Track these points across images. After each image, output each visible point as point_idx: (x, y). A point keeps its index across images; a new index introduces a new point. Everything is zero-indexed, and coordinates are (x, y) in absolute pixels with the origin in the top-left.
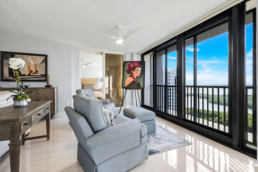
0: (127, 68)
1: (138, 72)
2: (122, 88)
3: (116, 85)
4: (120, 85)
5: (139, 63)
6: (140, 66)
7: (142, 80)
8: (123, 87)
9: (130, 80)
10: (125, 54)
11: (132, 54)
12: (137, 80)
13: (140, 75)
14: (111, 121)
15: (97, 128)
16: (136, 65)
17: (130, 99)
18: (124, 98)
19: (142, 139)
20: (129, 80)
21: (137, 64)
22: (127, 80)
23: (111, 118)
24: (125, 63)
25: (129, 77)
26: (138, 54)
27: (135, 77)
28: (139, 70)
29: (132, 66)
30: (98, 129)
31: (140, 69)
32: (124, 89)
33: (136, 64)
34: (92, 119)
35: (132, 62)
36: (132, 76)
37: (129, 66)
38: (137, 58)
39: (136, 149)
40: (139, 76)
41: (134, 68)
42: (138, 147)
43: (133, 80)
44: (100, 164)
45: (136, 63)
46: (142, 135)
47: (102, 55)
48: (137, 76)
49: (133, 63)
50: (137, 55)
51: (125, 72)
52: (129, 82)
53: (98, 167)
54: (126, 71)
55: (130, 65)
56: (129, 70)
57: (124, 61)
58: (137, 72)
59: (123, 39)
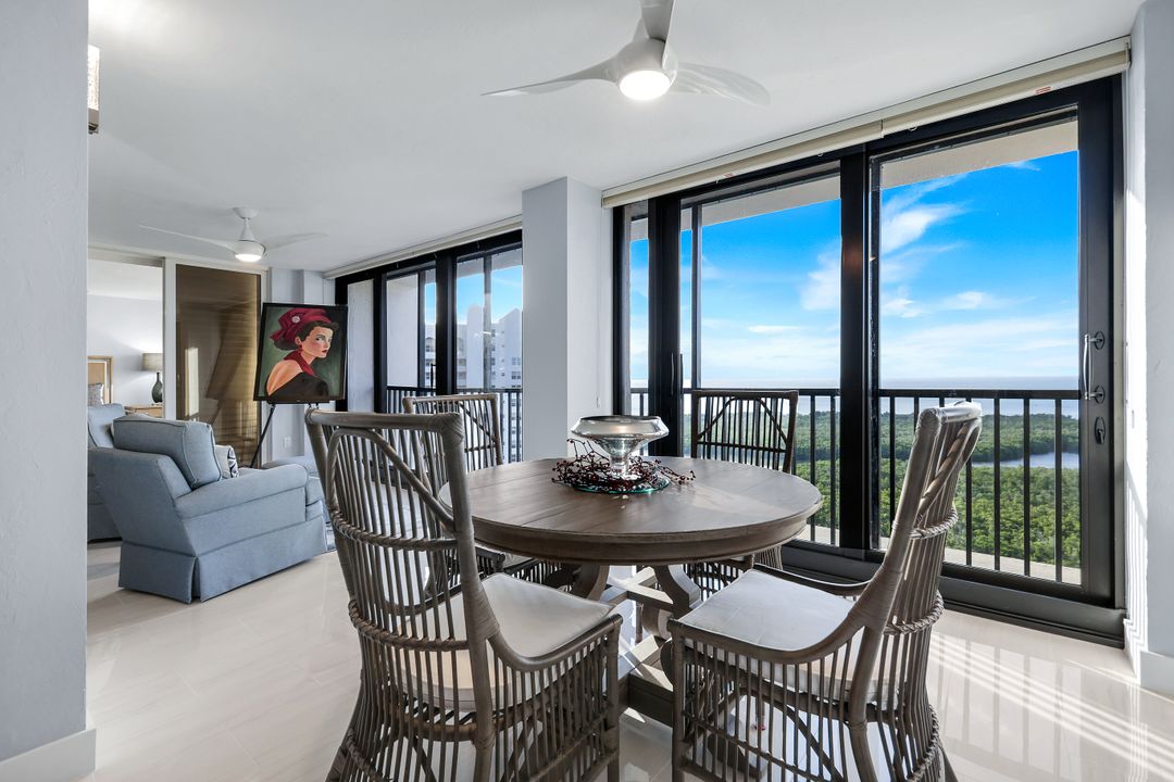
0: (276, 327)
1: (321, 342)
2: (256, 398)
3: (225, 388)
4: (246, 387)
5: (323, 311)
6: (329, 322)
7: (336, 369)
8: (261, 394)
9: (287, 372)
10: (269, 272)
11: (298, 275)
12: (314, 370)
13: (329, 353)
14: (231, 469)
15: (198, 477)
16: (312, 319)
17: (289, 439)
18: (262, 437)
19: (310, 508)
20: (284, 371)
21: (315, 315)
22: (278, 370)
23: (230, 463)
24: (268, 308)
25: (285, 359)
26: (323, 275)
27: (309, 363)
28: (324, 338)
29: (296, 319)
30: (203, 479)
31: (329, 333)
32: (264, 403)
33: (311, 317)
34: (188, 457)
35: (299, 308)
36: (296, 356)
37: (285, 320)
38: (319, 294)
39: (294, 528)
40: (324, 355)
41: (304, 330)
42: (300, 523)
43: (298, 370)
44: (203, 554)
45: (313, 311)
46: (311, 500)
47: (161, 269)
48: (317, 358)
49: (302, 310)
50: (320, 280)
51: (270, 342)
52: (283, 377)
53: (201, 559)
54: (274, 337)
55: (288, 316)
56: (284, 336)
57: (263, 300)
58: (318, 343)
59: (261, 250)
